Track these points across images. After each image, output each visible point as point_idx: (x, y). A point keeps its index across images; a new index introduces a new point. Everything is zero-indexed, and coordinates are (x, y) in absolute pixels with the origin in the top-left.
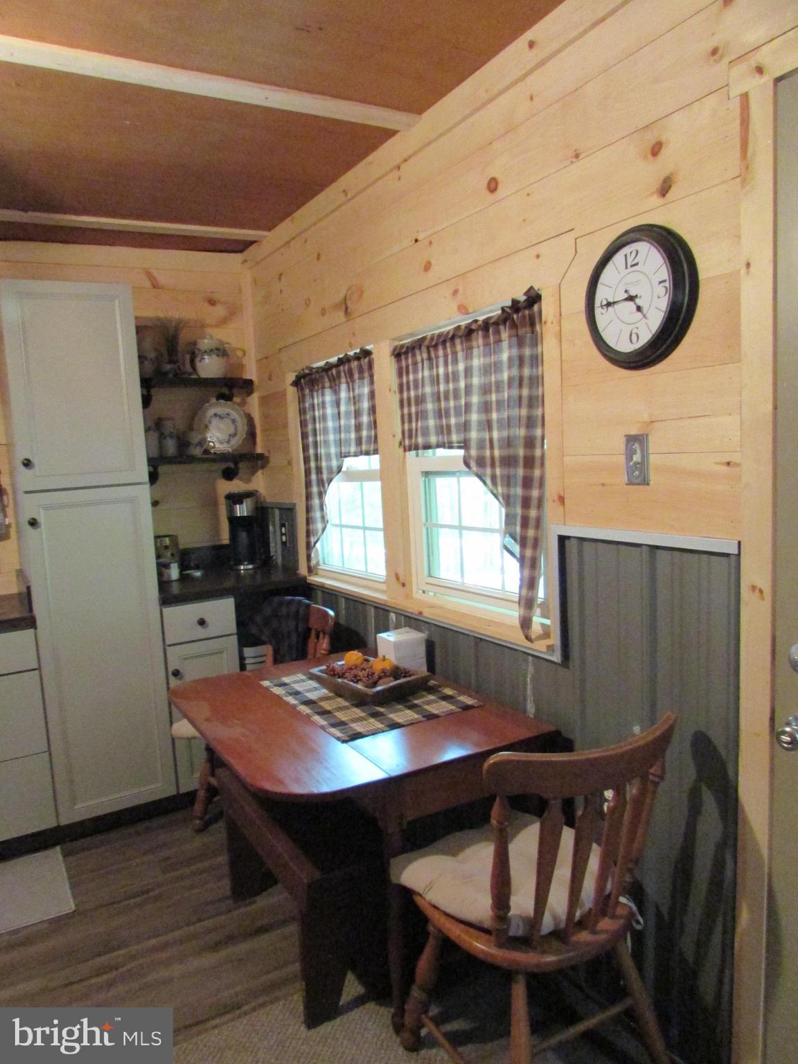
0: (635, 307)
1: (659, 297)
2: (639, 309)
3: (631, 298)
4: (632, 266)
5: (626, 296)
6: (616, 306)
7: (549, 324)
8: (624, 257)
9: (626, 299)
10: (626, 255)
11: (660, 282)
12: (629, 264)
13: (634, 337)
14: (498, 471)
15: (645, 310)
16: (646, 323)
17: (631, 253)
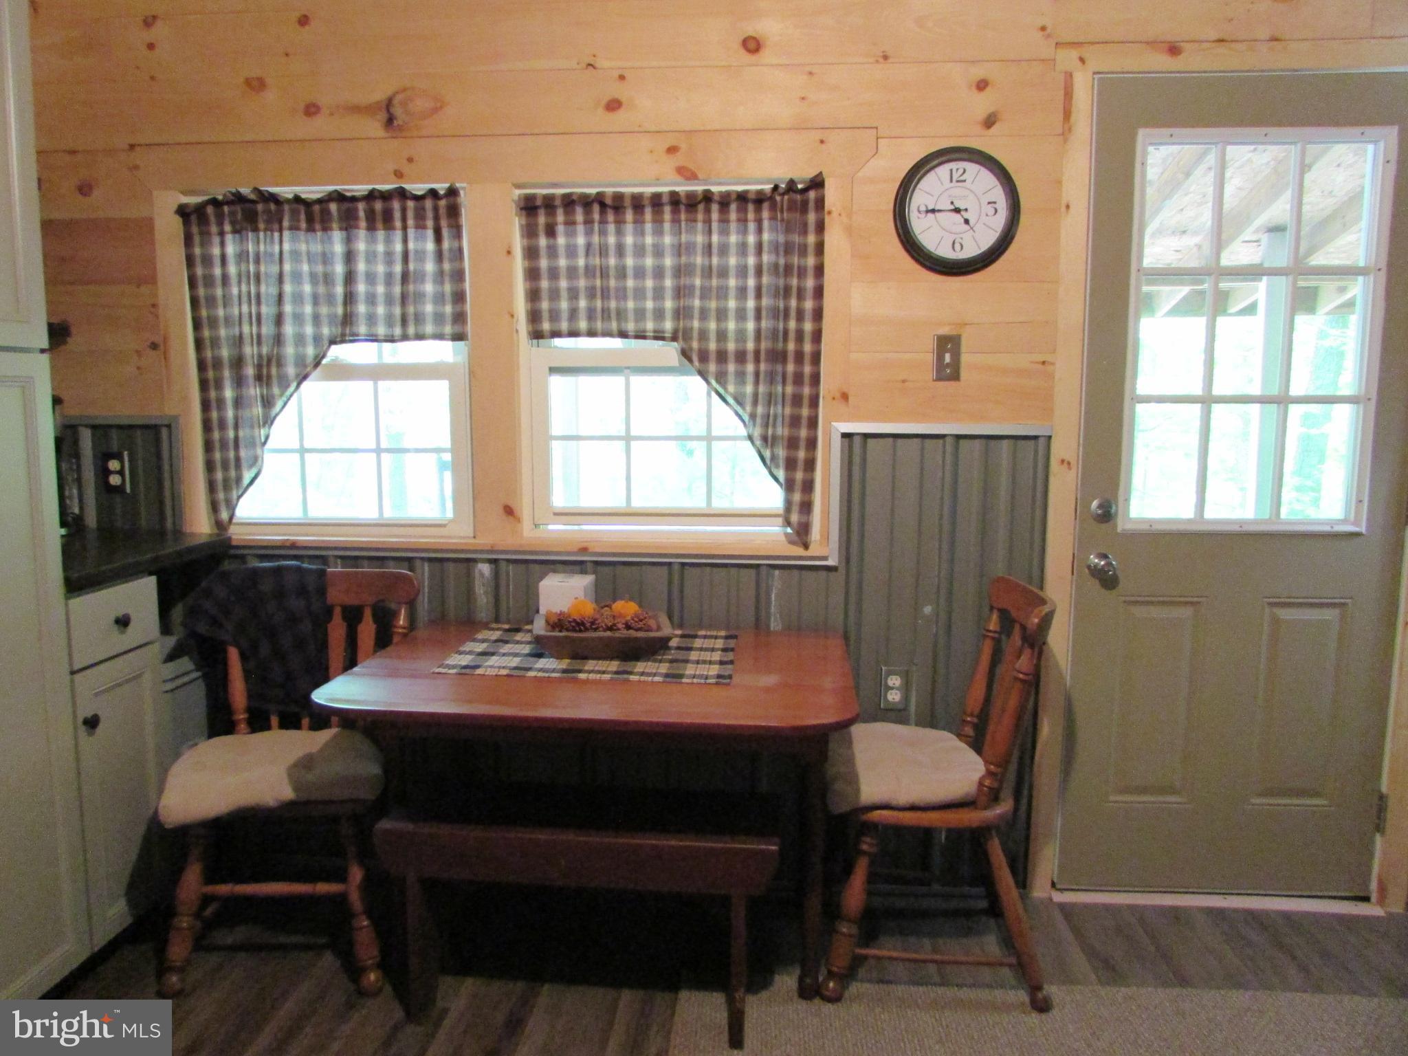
0: (962, 220)
1: (987, 215)
2: (967, 222)
3: (957, 211)
4: (958, 181)
5: (952, 207)
6: (937, 214)
7: (835, 214)
8: (949, 172)
9: (952, 210)
10: (951, 170)
11: (989, 203)
12: (955, 178)
13: (957, 247)
14: (763, 366)
15: (971, 223)
16: (973, 236)
17: (957, 169)
